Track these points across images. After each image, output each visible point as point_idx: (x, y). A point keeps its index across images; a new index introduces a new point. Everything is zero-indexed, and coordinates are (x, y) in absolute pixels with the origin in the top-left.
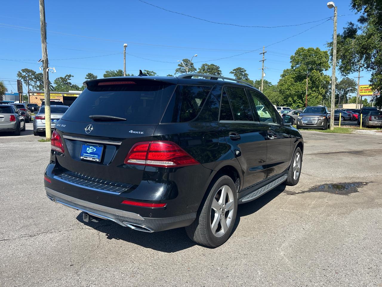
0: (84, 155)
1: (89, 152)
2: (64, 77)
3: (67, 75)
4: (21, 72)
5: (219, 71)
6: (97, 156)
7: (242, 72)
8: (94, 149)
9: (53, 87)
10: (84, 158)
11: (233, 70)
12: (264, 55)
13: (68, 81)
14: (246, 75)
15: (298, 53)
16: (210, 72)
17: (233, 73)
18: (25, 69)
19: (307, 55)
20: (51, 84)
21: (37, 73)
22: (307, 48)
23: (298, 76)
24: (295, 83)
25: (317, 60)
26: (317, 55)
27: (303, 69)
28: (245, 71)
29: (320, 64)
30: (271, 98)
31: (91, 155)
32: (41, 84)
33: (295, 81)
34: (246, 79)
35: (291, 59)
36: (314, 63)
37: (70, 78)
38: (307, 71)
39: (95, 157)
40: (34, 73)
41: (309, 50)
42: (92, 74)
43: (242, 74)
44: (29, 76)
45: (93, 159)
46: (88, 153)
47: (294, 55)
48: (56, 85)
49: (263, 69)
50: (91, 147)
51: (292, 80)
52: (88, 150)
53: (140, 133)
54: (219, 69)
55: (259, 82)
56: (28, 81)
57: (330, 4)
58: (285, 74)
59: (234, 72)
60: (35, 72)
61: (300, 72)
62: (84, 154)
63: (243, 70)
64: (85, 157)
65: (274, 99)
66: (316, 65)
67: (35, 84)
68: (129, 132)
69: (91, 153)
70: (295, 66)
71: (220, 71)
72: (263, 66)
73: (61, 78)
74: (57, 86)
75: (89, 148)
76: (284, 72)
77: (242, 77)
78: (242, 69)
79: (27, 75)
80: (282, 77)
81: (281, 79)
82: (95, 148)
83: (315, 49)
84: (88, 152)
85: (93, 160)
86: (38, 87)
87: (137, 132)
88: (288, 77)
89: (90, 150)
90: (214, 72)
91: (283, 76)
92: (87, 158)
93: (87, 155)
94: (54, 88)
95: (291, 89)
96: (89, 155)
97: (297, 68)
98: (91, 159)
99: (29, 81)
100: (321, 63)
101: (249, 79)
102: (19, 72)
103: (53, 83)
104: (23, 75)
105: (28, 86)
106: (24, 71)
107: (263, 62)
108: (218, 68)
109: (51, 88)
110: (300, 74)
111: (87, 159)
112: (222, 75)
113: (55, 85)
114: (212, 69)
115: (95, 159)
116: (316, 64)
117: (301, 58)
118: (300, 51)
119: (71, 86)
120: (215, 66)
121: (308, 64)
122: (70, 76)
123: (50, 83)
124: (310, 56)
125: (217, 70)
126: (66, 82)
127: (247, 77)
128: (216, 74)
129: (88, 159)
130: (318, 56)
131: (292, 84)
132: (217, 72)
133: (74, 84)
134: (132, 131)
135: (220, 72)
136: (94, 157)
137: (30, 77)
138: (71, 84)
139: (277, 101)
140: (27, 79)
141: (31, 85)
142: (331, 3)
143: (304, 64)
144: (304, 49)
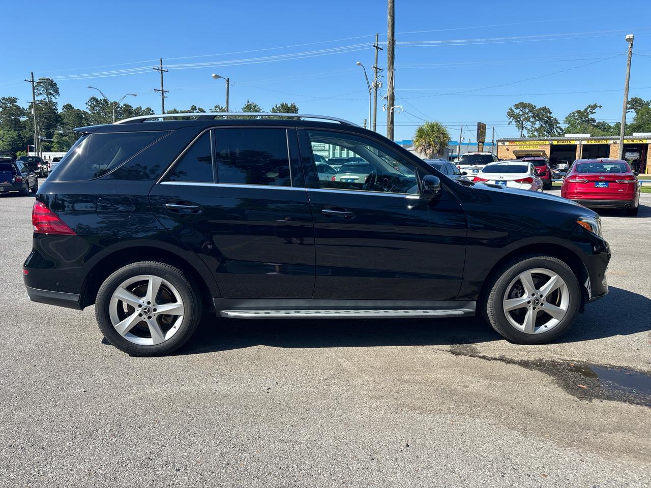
2: (583, 110)
3: (590, 106)
4: (513, 108)
9: (561, 129)
13: (590, 116)
18: (520, 103)
20: (559, 123)
21: (538, 107)
32: (541, 125)
37: (594, 111)
40: (531, 108)
42: (640, 100)
44: (524, 113)
48: (567, 125)
56: (522, 123)
60: (535, 106)
67: (532, 126)
73: (579, 112)
74: (568, 127)
79: (521, 113)
86: (536, 130)
94: (563, 131)
99: (524, 123)
102: (511, 109)
103: (562, 122)
104: (515, 114)
105: (521, 130)
106: (517, 106)
109: (557, 131)
113: (565, 125)
119: (595, 124)
122: (595, 106)
123: (557, 122)
126: (587, 119)
133: (601, 121)
137: (526, 116)
138: (594, 121)
140: (522, 119)
141: (526, 128)
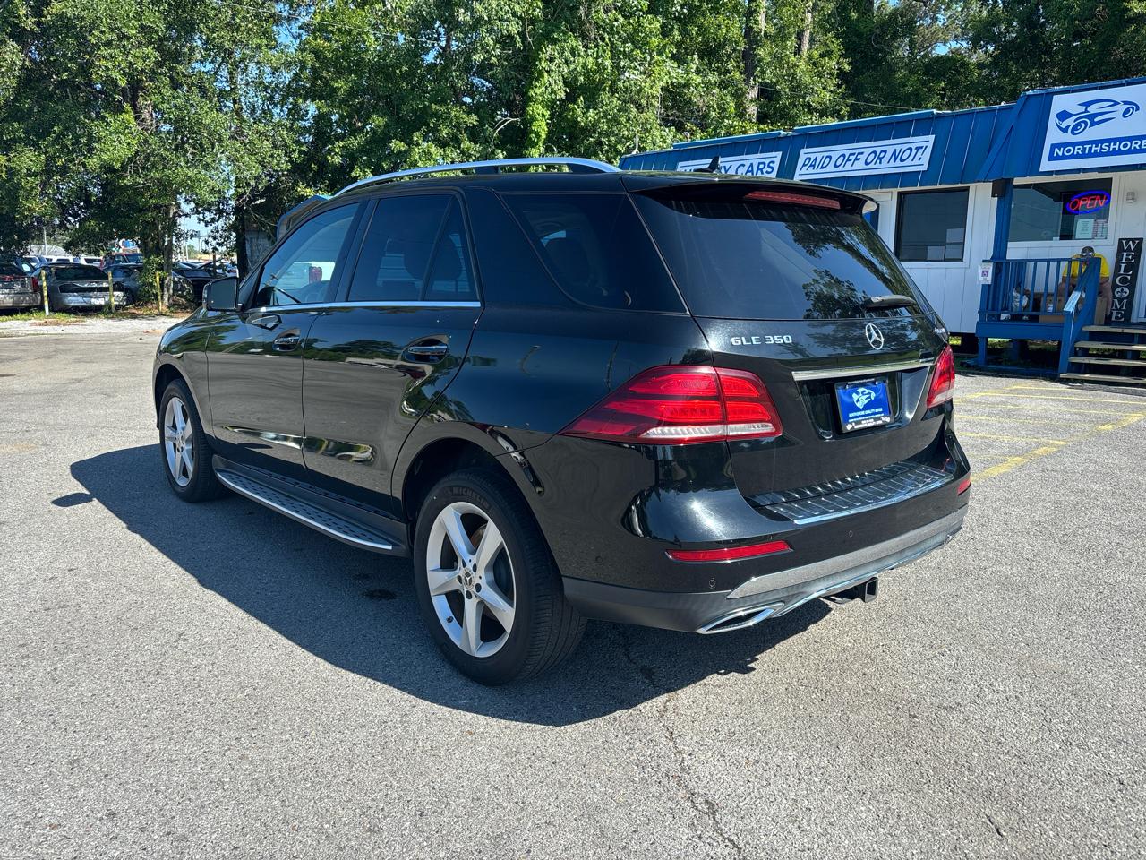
0: (852, 418)
1: (860, 405)
6: (880, 410)
8: (870, 393)
10: (856, 427)
31: (868, 412)
39: (878, 413)
45: (876, 419)
46: (859, 410)
50: (860, 390)
52: (858, 401)
62: (851, 415)
64: (857, 423)
69: (867, 407)
75: (858, 393)
82: (871, 391)
84: (857, 405)
85: (877, 423)
89: (861, 397)
92: (861, 423)
93: (858, 414)
96: (863, 413)
98: (871, 423)
111: (861, 426)
115: (879, 419)
129: (864, 424)
136: (876, 413)
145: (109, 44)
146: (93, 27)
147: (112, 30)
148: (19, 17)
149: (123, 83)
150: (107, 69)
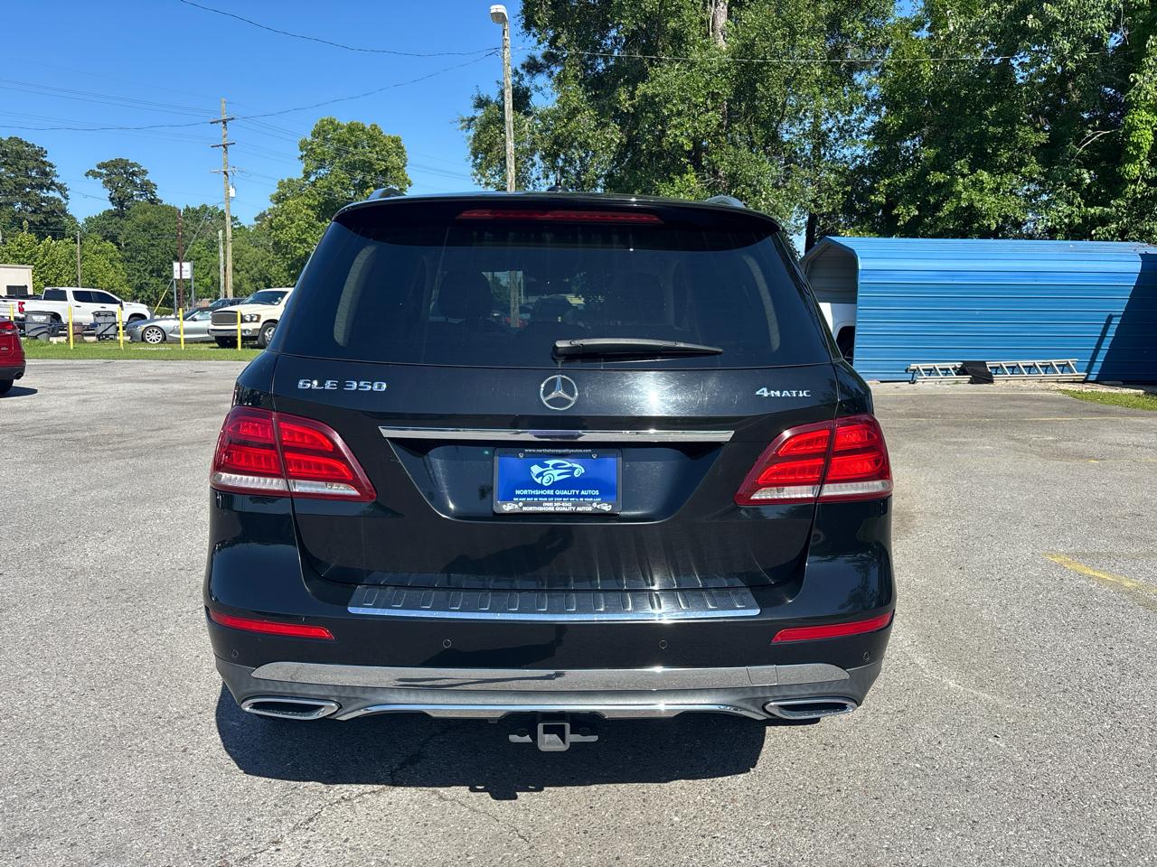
0: (520, 496)
1: (544, 481)
5: (44, 163)
6: (597, 492)
7: (133, 174)
8: (573, 468)
10: (525, 509)
11: (99, 167)
12: (225, 128)
14: (147, 187)
15: (320, 132)
16: (11, 165)
17: (100, 175)
19: (346, 141)
22: (345, 122)
23: (326, 203)
24: (320, 224)
25: (378, 159)
26: (375, 146)
27: (339, 182)
28: (145, 172)
29: (384, 172)
30: (247, 266)
31: (559, 492)
33: (318, 216)
34: (152, 201)
35: (301, 149)
36: (367, 166)
38: (350, 190)
39: (584, 496)
41: (351, 129)
43: (132, 182)
45: (576, 504)
46: (539, 487)
47: (309, 139)
49: (225, 173)
50: (551, 462)
51: (311, 212)
52: (540, 475)
53: (797, 394)
54: (44, 159)
55: (197, 212)
57: (499, 11)
58: (285, 195)
59: (104, 171)
61: (330, 189)
62: (518, 492)
63: (136, 169)
64: (530, 504)
65: (255, 269)
66: (376, 174)
68: (758, 393)
69: (557, 486)
70: (316, 173)
71: (51, 165)
72: (226, 164)
75: (544, 466)
76: (282, 185)
77: (135, 193)
78: (133, 165)
80: (275, 201)
81: (271, 207)
82: (575, 465)
83: (368, 127)
84: (539, 481)
85: (579, 509)
87: (786, 393)
88: (297, 204)
89: (548, 473)
90: (27, 168)
91: (279, 199)
92: (540, 504)
93: (538, 492)
95: (310, 240)
97: (322, 179)
98: (565, 508)
100: (387, 169)
101: (161, 202)
107: (226, 151)
108: (41, 152)
110: (330, 195)
111: (540, 509)
112: (56, 180)
114: (19, 155)
115: (587, 504)
116: (375, 170)
117: (329, 149)
118: (326, 128)
120: (28, 146)
121: (351, 167)
124: (356, 147)
125: (36, 160)
127: (152, 193)
128: (34, 174)
129: (550, 509)
130: (377, 149)
131: (312, 226)
132: (39, 167)
134: (765, 389)
135: (48, 169)
136: (579, 496)
139: (266, 277)
142: (501, 9)
143: (341, 168)
144: (336, 122)
145: (679, 114)
146: (667, 100)
147: (683, 101)
148: (620, 102)
149: (688, 147)
150: (676, 136)
